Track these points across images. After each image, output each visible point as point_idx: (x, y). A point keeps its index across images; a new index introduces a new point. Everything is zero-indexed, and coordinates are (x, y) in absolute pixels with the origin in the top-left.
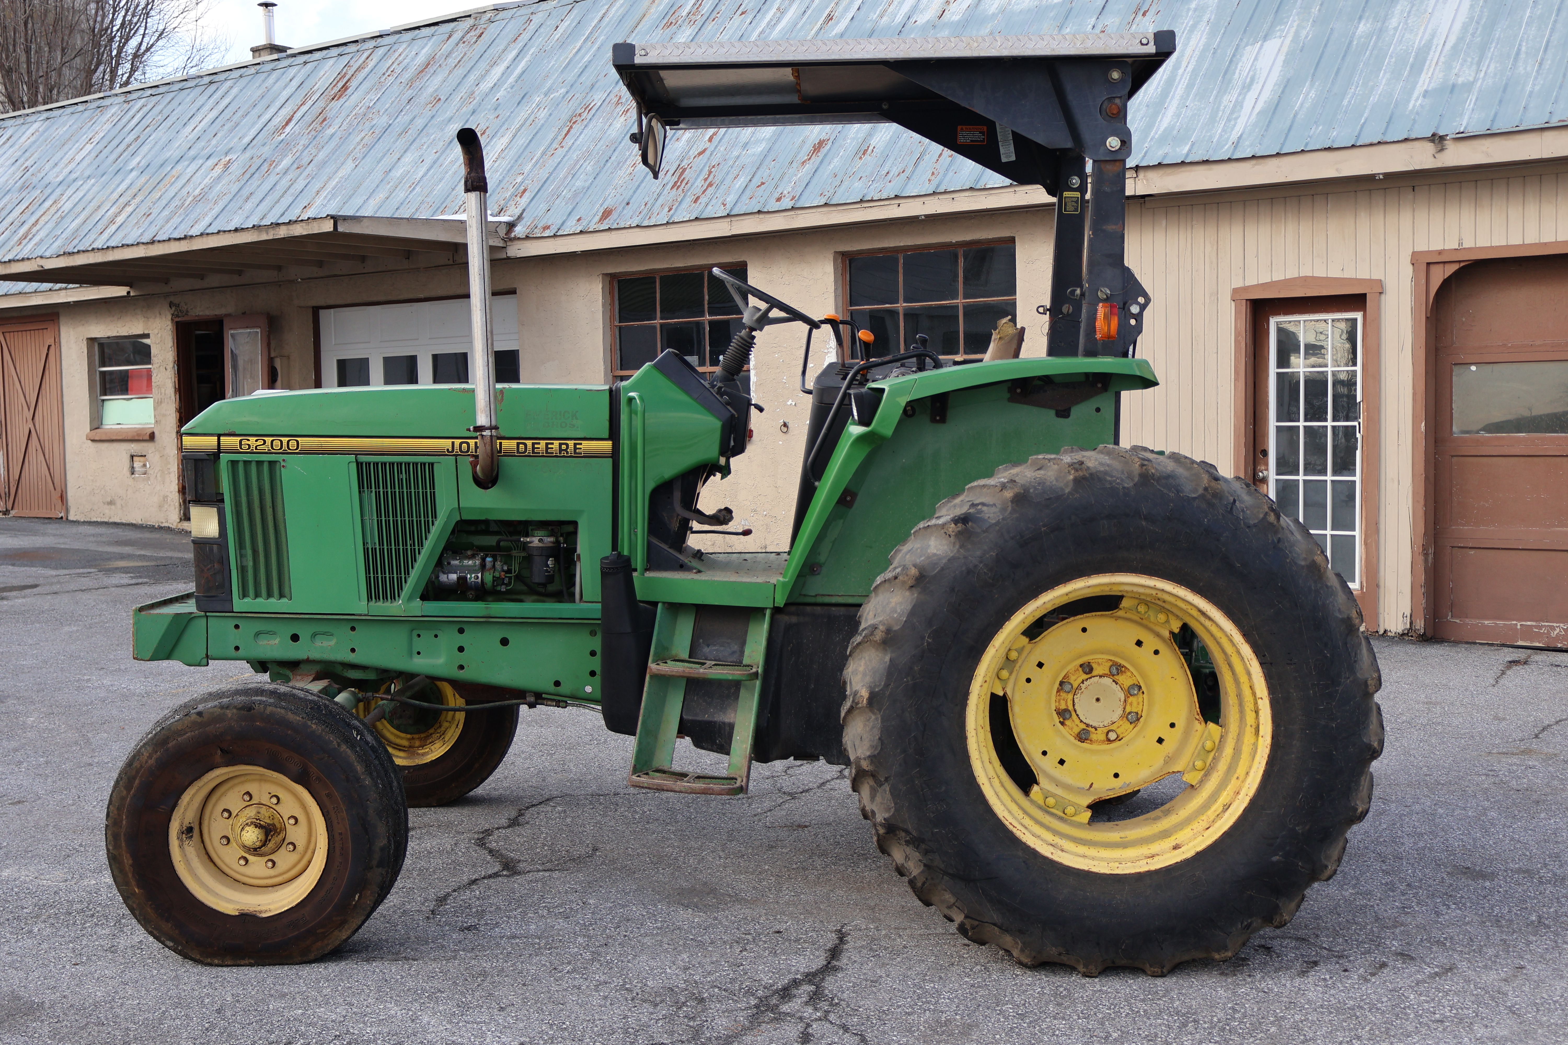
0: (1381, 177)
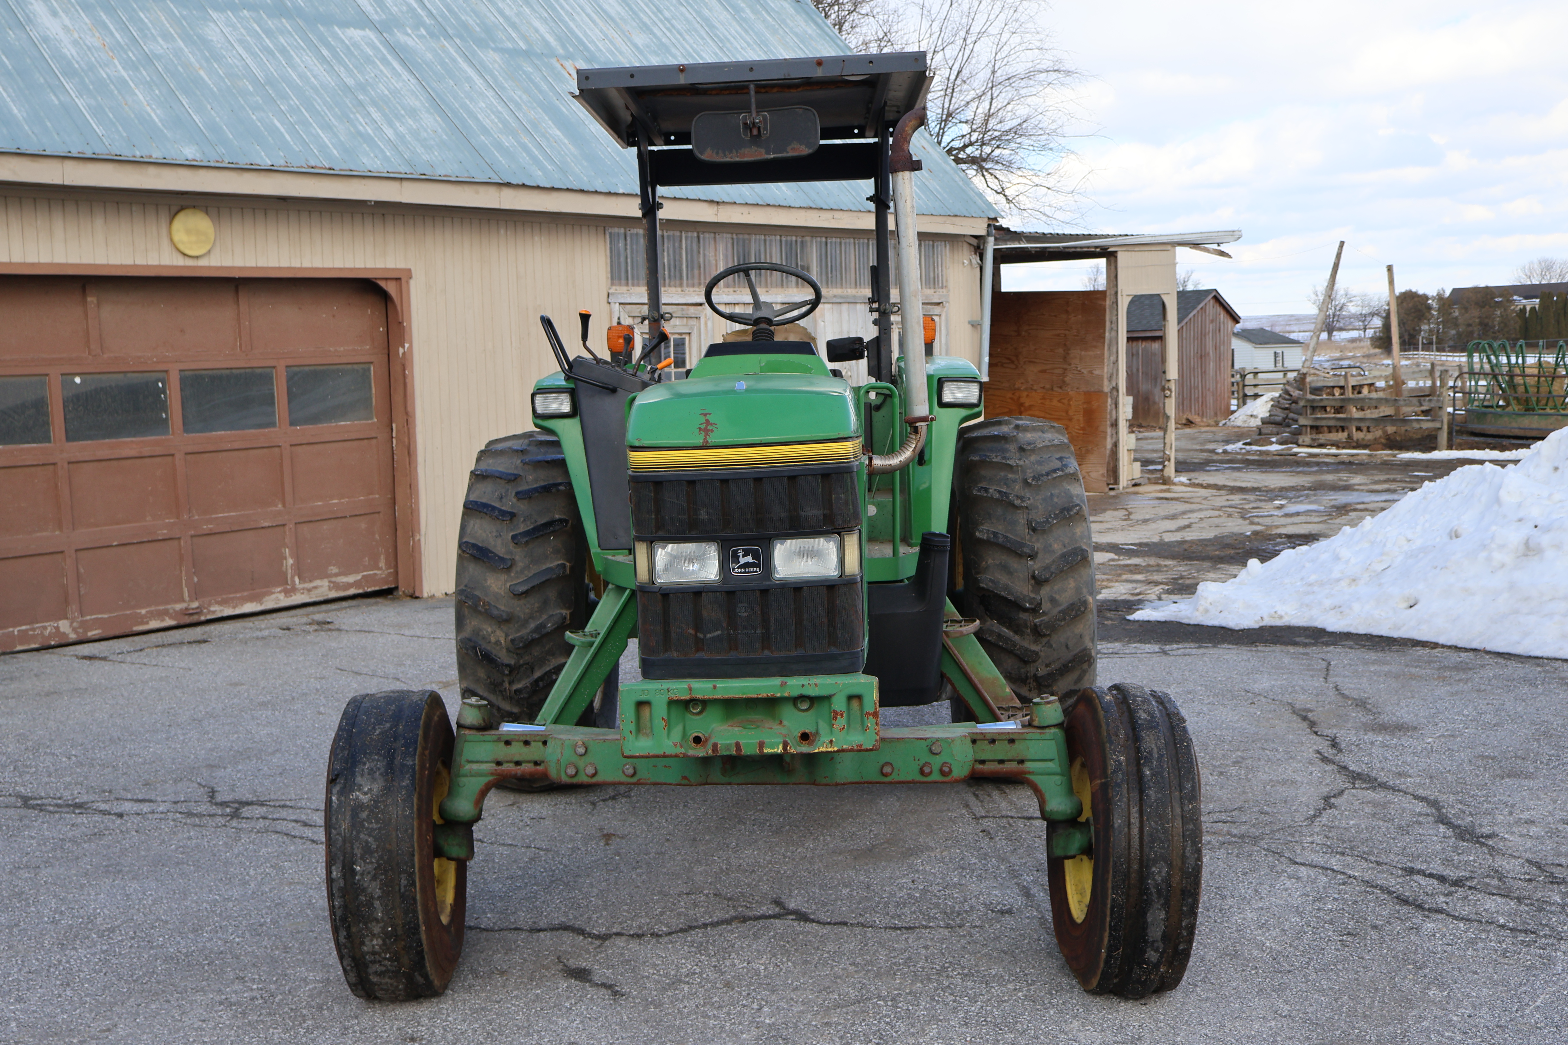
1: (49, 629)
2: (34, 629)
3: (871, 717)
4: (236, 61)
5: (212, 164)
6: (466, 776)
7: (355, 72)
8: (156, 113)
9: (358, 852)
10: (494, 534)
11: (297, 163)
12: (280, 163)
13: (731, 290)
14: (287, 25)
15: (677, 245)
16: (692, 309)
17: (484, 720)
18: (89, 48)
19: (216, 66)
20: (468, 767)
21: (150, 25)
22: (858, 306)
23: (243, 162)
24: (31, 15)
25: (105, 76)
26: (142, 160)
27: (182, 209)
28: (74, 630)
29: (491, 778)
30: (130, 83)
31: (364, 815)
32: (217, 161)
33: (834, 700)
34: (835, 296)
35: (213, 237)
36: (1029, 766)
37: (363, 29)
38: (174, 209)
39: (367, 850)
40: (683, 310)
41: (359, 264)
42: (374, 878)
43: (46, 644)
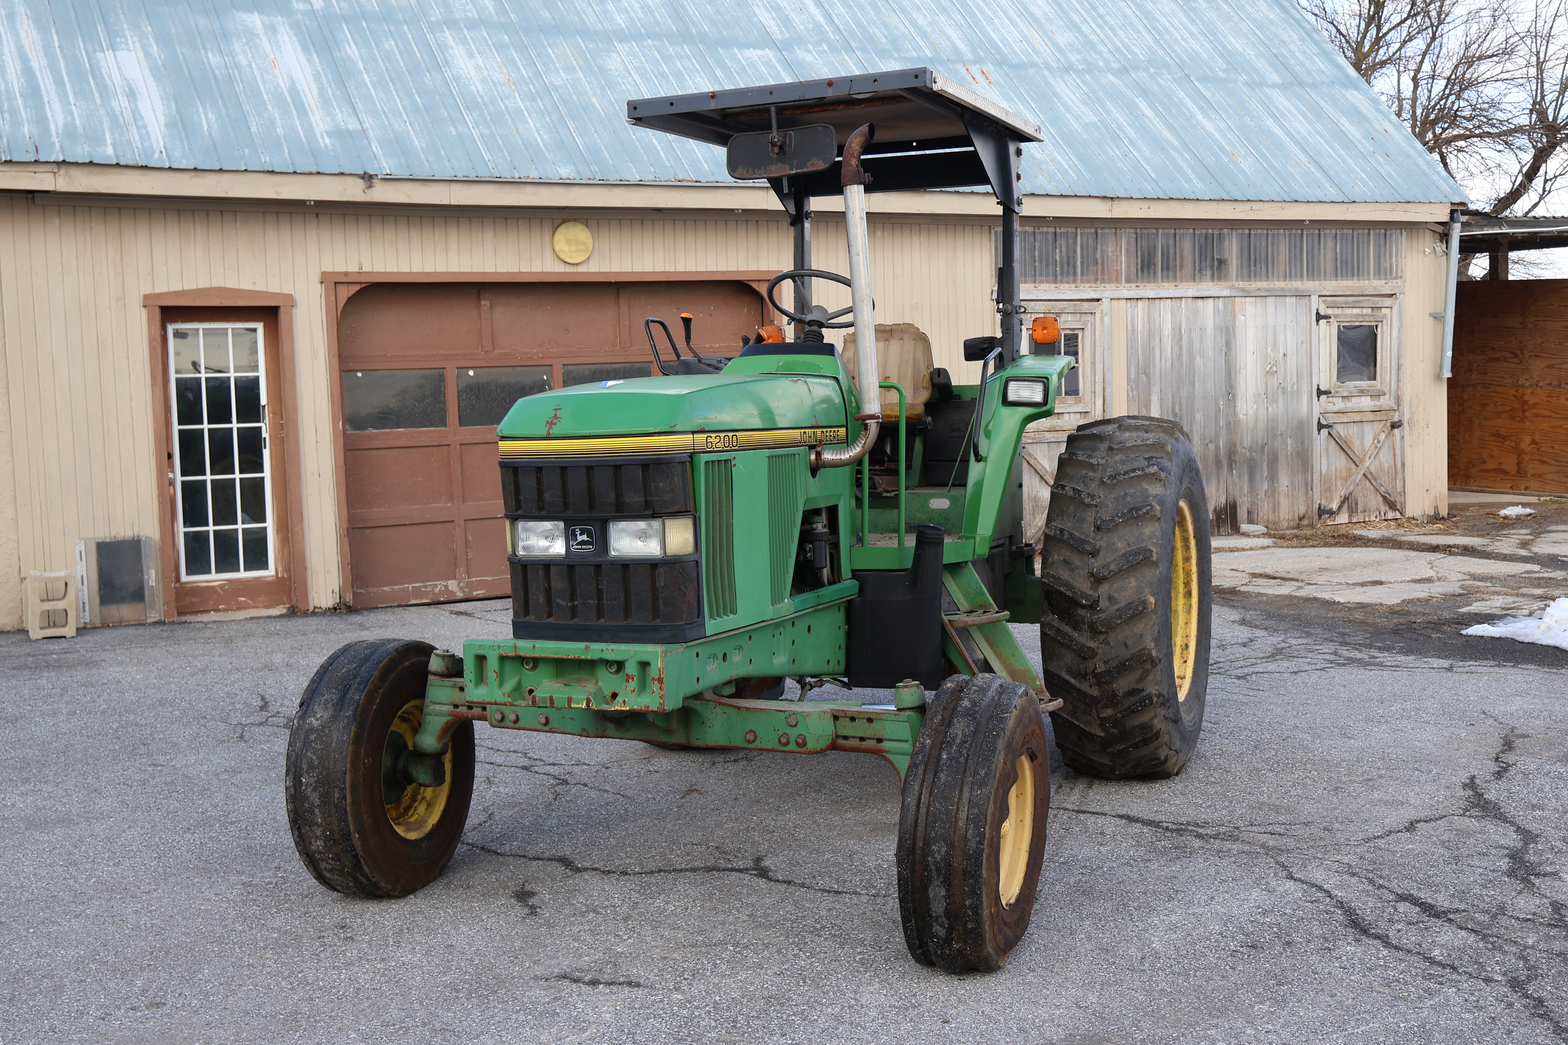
0: (312, 203)
1: (440, 587)
2: (426, 587)
3: (656, 682)
4: (629, 87)
5: (584, 182)
6: (430, 715)
8: (542, 139)
9: (305, 766)
11: (665, 177)
12: (648, 177)
13: (1134, 285)
14: (688, 51)
15: (1071, 241)
16: (1086, 304)
17: (447, 668)
18: (495, 84)
19: (609, 92)
20: (432, 707)
21: (555, 60)
22: (1288, 299)
23: (613, 178)
24: (450, 58)
25: (503, 107)
26: (519, 180)
27: (564, 221)
28: (461, 589)
29: (449, 718)
30: (525, 112)
31: (313, 737)
32: (589, 179)
33: (627, 664)
34: (1258, 289)
35: (591, 247)
36: (886, 745)
37: (764, 49)
38: (556, 222)
39: (311, 766)
40: (1075, 305)
41: (732, 267)
42: (315, 789)
43: (436, 600)
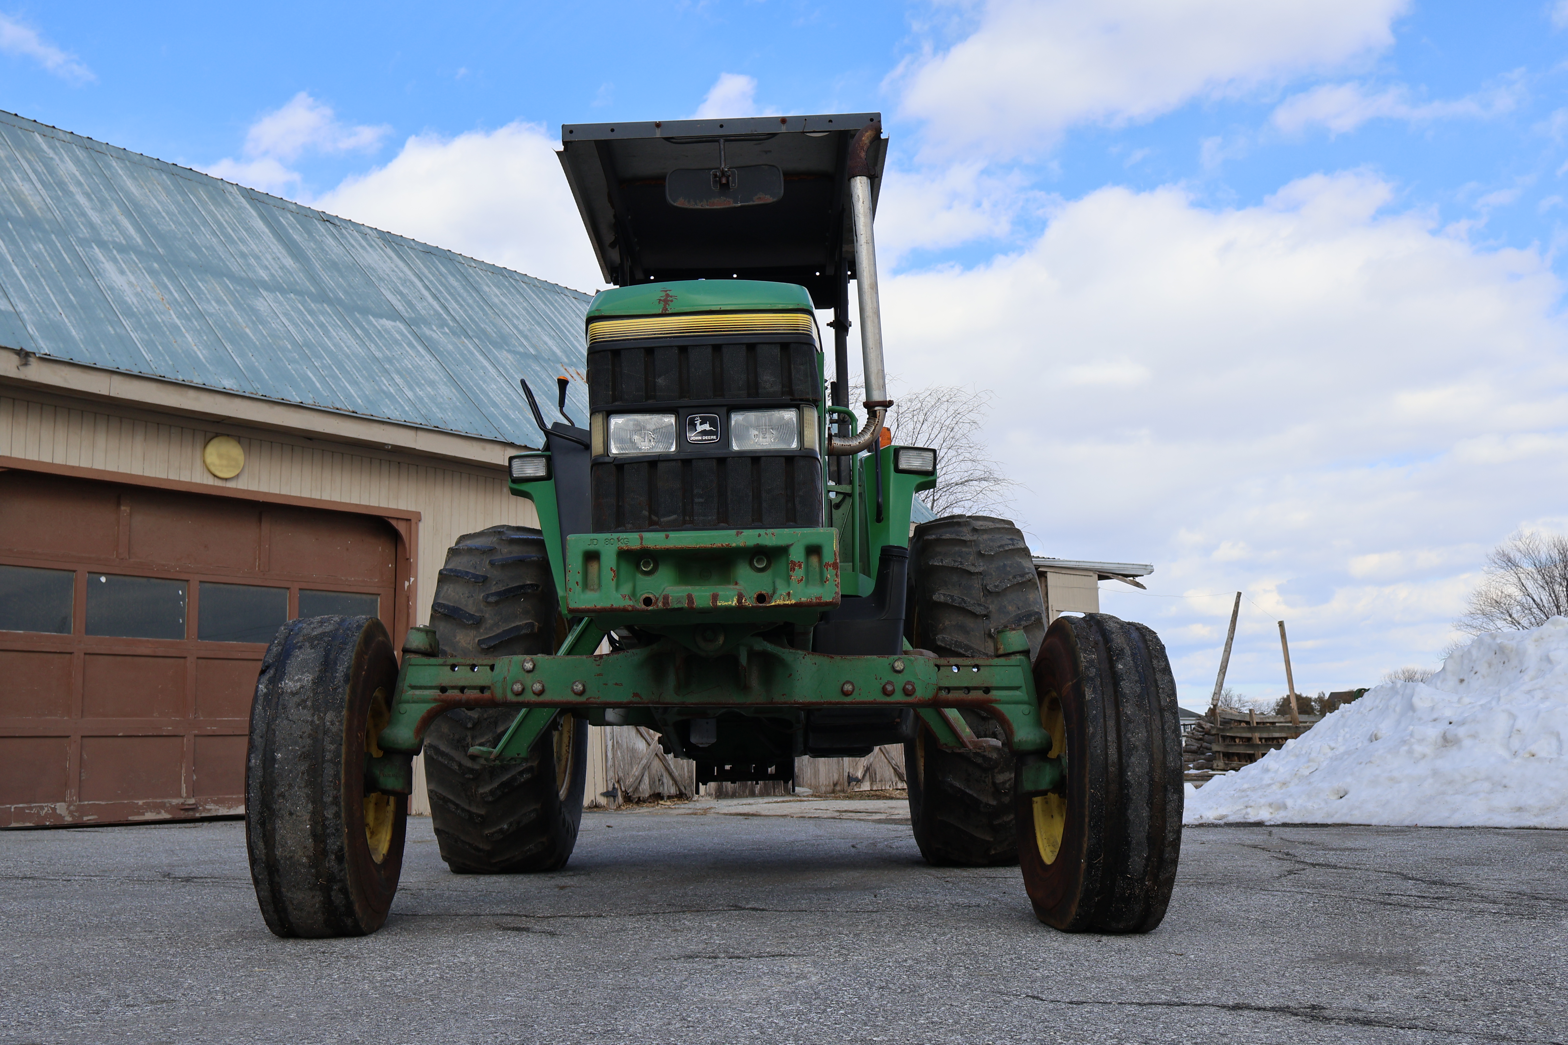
1: (46, 809)
2: (31, 808)
3: (830, 569)
4: (279, 327)
5: (247, 395)
6: (408, 702)
7: (384, 348)
8: (201, 352)
9: (281, 739)
10: (466, 595)
11: (323, 404)
12: (309, 401)
14: (328, 309)
17: (431, 645)
18: (149, 300)
19: (261, 327)
20: (411, 692)
21: (206, 292)
23: (275, 396)
24: (101, 271)
25: (160, 320)
26: (183, 383)
27: (217, 435)
28: (71, 813)
29: (433, 705)
30: (182, 328)
32: (252, 393)
33: (792, 550)
35: (242, 464)
36: (995, 694)
37: (395, 321)
38: (209, 435)
41: (374, 503)
42: (296, 766)
43: (41, 824)
